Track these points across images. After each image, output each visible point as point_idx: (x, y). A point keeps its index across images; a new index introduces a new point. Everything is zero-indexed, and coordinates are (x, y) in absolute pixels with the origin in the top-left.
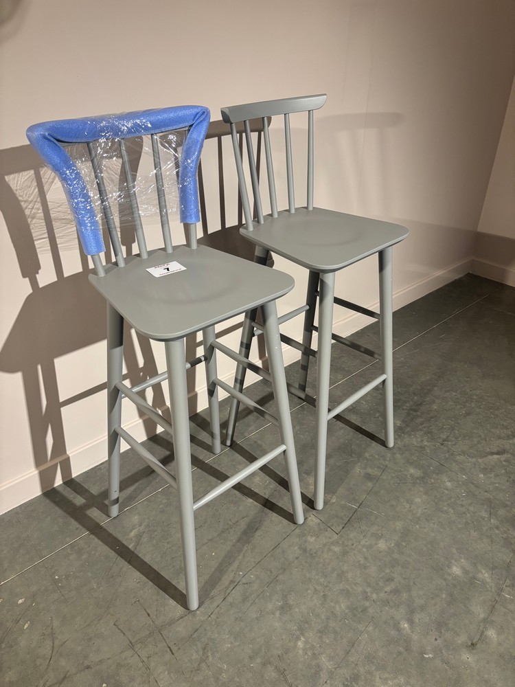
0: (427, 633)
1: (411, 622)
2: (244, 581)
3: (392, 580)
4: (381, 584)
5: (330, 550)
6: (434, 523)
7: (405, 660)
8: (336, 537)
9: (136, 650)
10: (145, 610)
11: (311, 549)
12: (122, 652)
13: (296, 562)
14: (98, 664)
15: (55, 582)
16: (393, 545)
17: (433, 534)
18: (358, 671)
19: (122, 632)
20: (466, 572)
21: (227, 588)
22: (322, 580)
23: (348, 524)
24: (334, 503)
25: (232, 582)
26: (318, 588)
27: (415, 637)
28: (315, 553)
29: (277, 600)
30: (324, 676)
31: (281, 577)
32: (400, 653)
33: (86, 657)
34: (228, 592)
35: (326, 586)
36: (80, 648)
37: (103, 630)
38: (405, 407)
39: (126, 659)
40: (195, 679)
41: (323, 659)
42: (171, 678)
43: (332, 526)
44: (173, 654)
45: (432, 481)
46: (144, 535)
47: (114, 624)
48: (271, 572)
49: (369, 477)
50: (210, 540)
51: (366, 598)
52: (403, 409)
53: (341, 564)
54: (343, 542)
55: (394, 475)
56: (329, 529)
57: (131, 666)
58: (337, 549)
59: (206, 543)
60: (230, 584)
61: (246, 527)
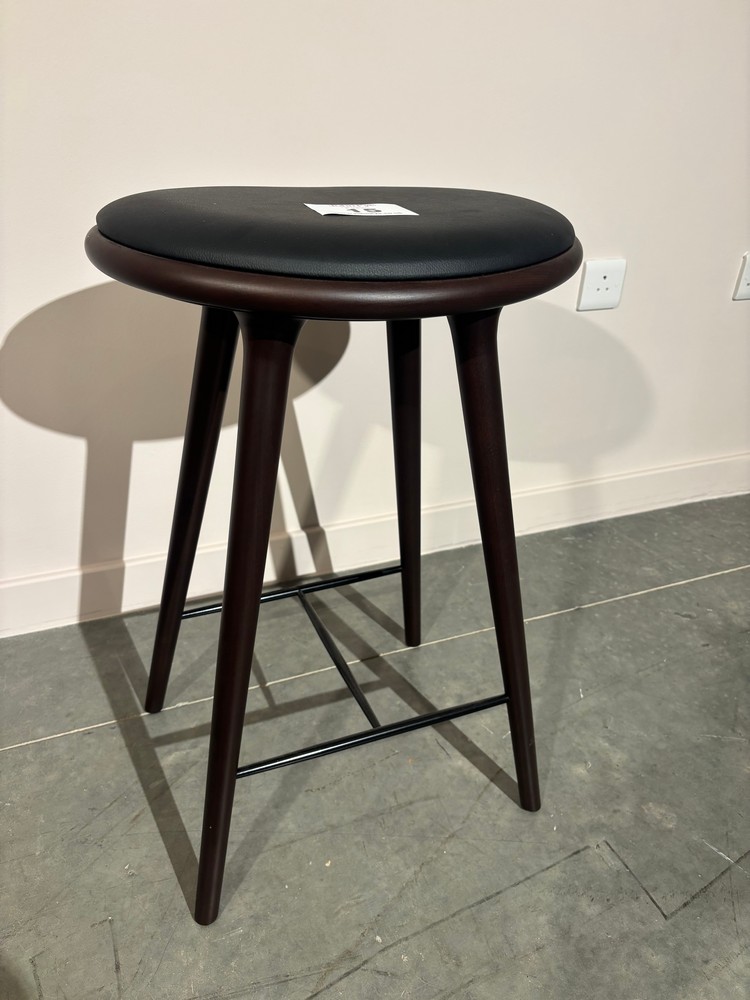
2: (380, 962)
5: (635, 955)
8: (659, 923)
10: (116, 951)
11: (582, 937)
13: (534, 957)
21: (330, 967)
23: (699, 896)
24: (670, 831)
25: (349, 955)
28: (593, 951)
31: (481, 989)
34: (330, 979)
43: (654, 889)
46: (193, 771)
47: (32, 961)
48: (458, 965)
50: (333, 827)
54: (679, 945)
56: (643, 896)
58: (658, 960)
59: (321, 832)
60: (341, 959)
61: (427, 822)
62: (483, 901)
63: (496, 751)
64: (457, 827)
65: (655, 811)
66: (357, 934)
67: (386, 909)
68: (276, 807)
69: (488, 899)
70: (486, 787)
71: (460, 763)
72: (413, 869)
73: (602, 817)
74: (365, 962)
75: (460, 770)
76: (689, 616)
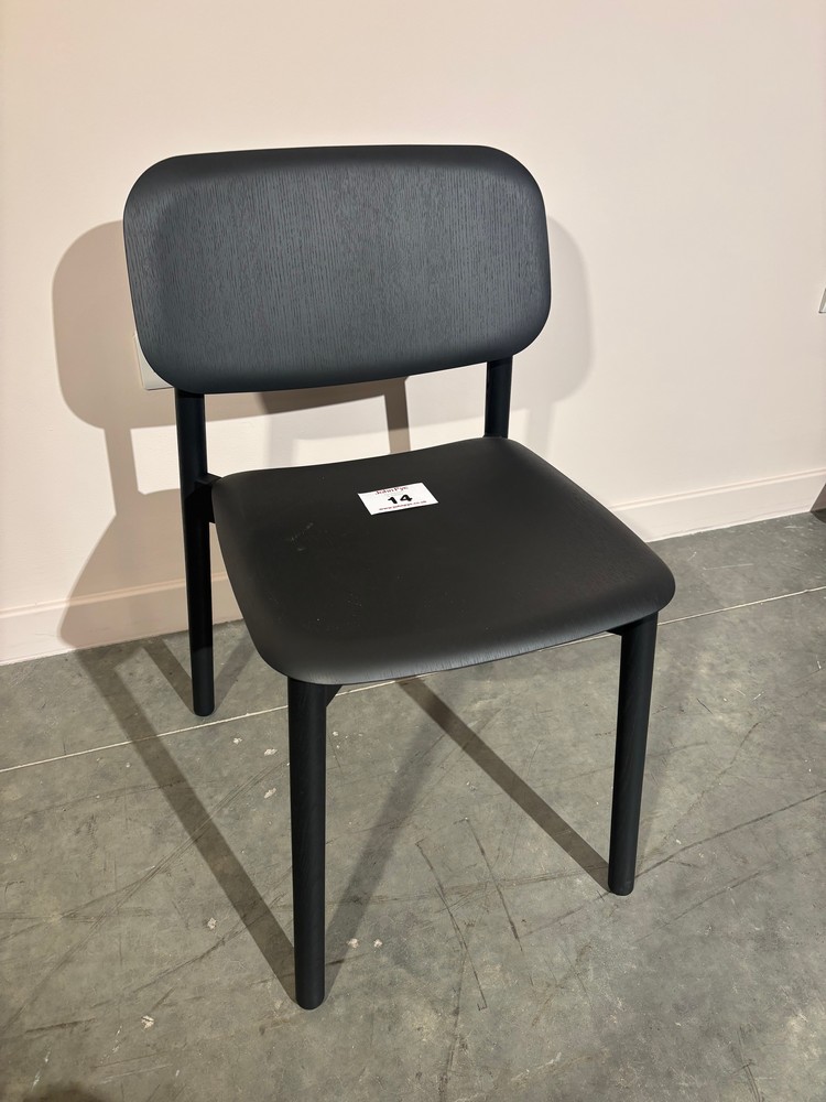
62: (757, 820)
63: (750, 710)
64: (727, 766)
67: (680, 821)
68: (574, 746)
69: (761, 818)
71: (721, 718)
72: (696, 795)
74: (672, 856)
75: (721, 723)
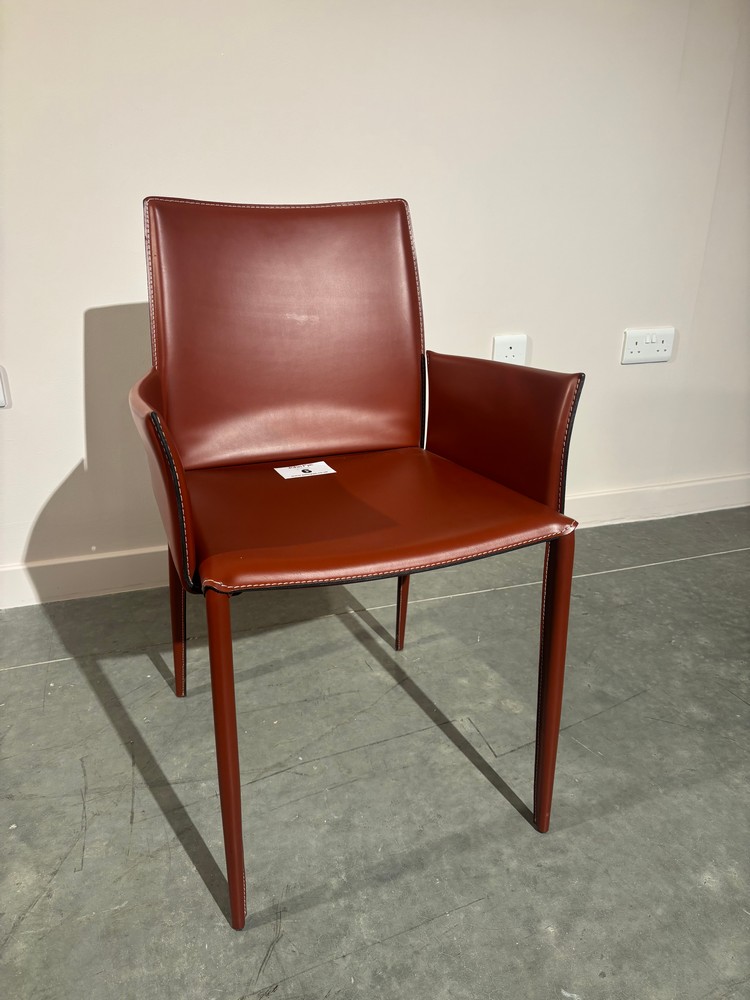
0: (589, 958)
1: (565, 928)
2: (299, 769)
3: (562, 852)
4: (536, 850)
6: (699, 796)
7: (517, 982)
8: (491, 759)
9: (87, 799)
10: (133, 757)
11: (435, 763)
12: (67, 795)
13: (400, 771)
14: (24, 798)
15: (46, 688)
16: (594, 802)
17: (688, 812)
18: (414, 964)
19: (84, 771)
20: (729, 888)
21: (266, 770)
22: (428, 810)
25: (280, 764)
26: (416, 818)
27: (560, 955)
28: (440, 770)
29: (336, 813)
30: (347, 945)
31: (361, 784)
32: (513, 968)
33: (17, 784)
34: (265, 775)
35: (431, 821)
36: (18, 771)
37: (62, 761)
38: (727, 623)
39: (64, 805)
40: (140, 867)
41: (362, 920)
42: (107, 853)
43: (494, 742)
44: (131, 823)
45: (730, 734)
46: (194, 673)
47: (81, 760)
48: (349, 772)
49: (602, 697)
50: (283, 704)
51: (496, 862)
52: (722, 625)
53: (477, 798)
54: (501, 770)
55: (652, 706)
56: (486, 746)
57: (64, 817)
59: (274, 706)
60: (274, 766)
61: (348, 704)
65: (509, 704)
66: (287, 756)
70: (393, 687)
73: (471, 706)
76: (580, 597)
